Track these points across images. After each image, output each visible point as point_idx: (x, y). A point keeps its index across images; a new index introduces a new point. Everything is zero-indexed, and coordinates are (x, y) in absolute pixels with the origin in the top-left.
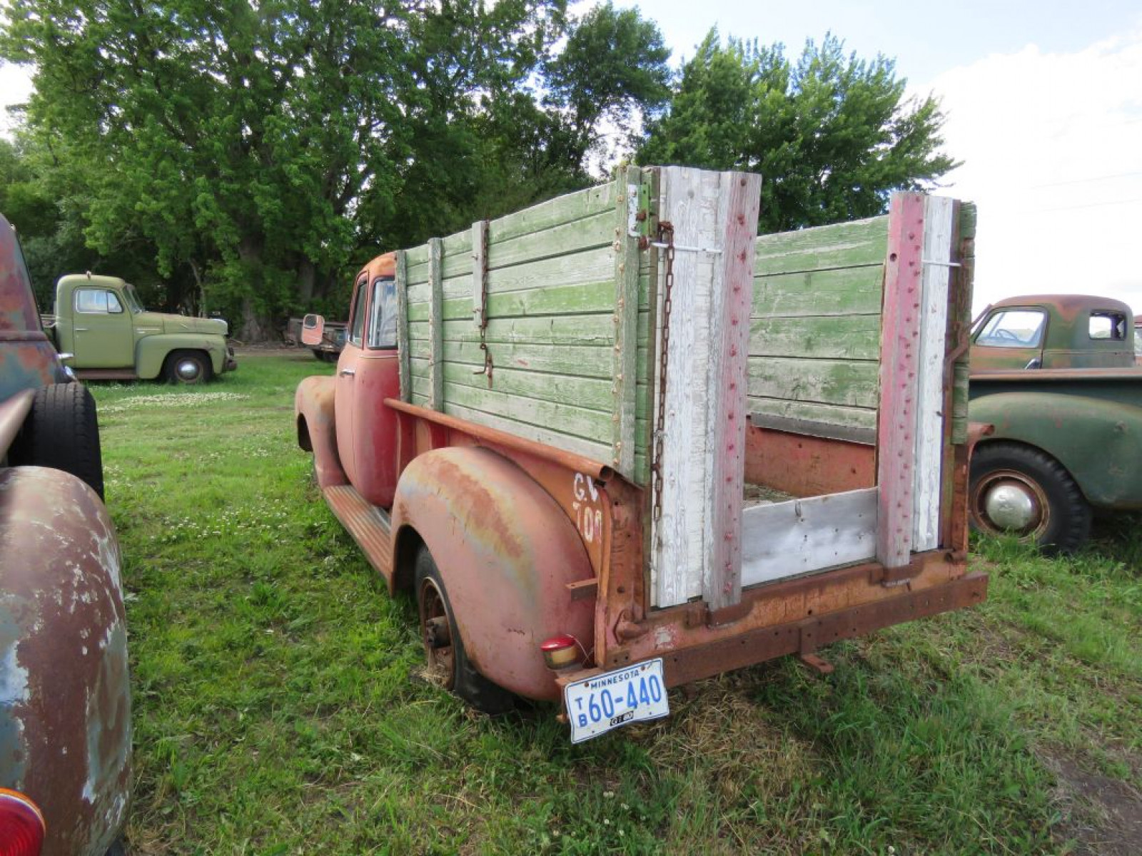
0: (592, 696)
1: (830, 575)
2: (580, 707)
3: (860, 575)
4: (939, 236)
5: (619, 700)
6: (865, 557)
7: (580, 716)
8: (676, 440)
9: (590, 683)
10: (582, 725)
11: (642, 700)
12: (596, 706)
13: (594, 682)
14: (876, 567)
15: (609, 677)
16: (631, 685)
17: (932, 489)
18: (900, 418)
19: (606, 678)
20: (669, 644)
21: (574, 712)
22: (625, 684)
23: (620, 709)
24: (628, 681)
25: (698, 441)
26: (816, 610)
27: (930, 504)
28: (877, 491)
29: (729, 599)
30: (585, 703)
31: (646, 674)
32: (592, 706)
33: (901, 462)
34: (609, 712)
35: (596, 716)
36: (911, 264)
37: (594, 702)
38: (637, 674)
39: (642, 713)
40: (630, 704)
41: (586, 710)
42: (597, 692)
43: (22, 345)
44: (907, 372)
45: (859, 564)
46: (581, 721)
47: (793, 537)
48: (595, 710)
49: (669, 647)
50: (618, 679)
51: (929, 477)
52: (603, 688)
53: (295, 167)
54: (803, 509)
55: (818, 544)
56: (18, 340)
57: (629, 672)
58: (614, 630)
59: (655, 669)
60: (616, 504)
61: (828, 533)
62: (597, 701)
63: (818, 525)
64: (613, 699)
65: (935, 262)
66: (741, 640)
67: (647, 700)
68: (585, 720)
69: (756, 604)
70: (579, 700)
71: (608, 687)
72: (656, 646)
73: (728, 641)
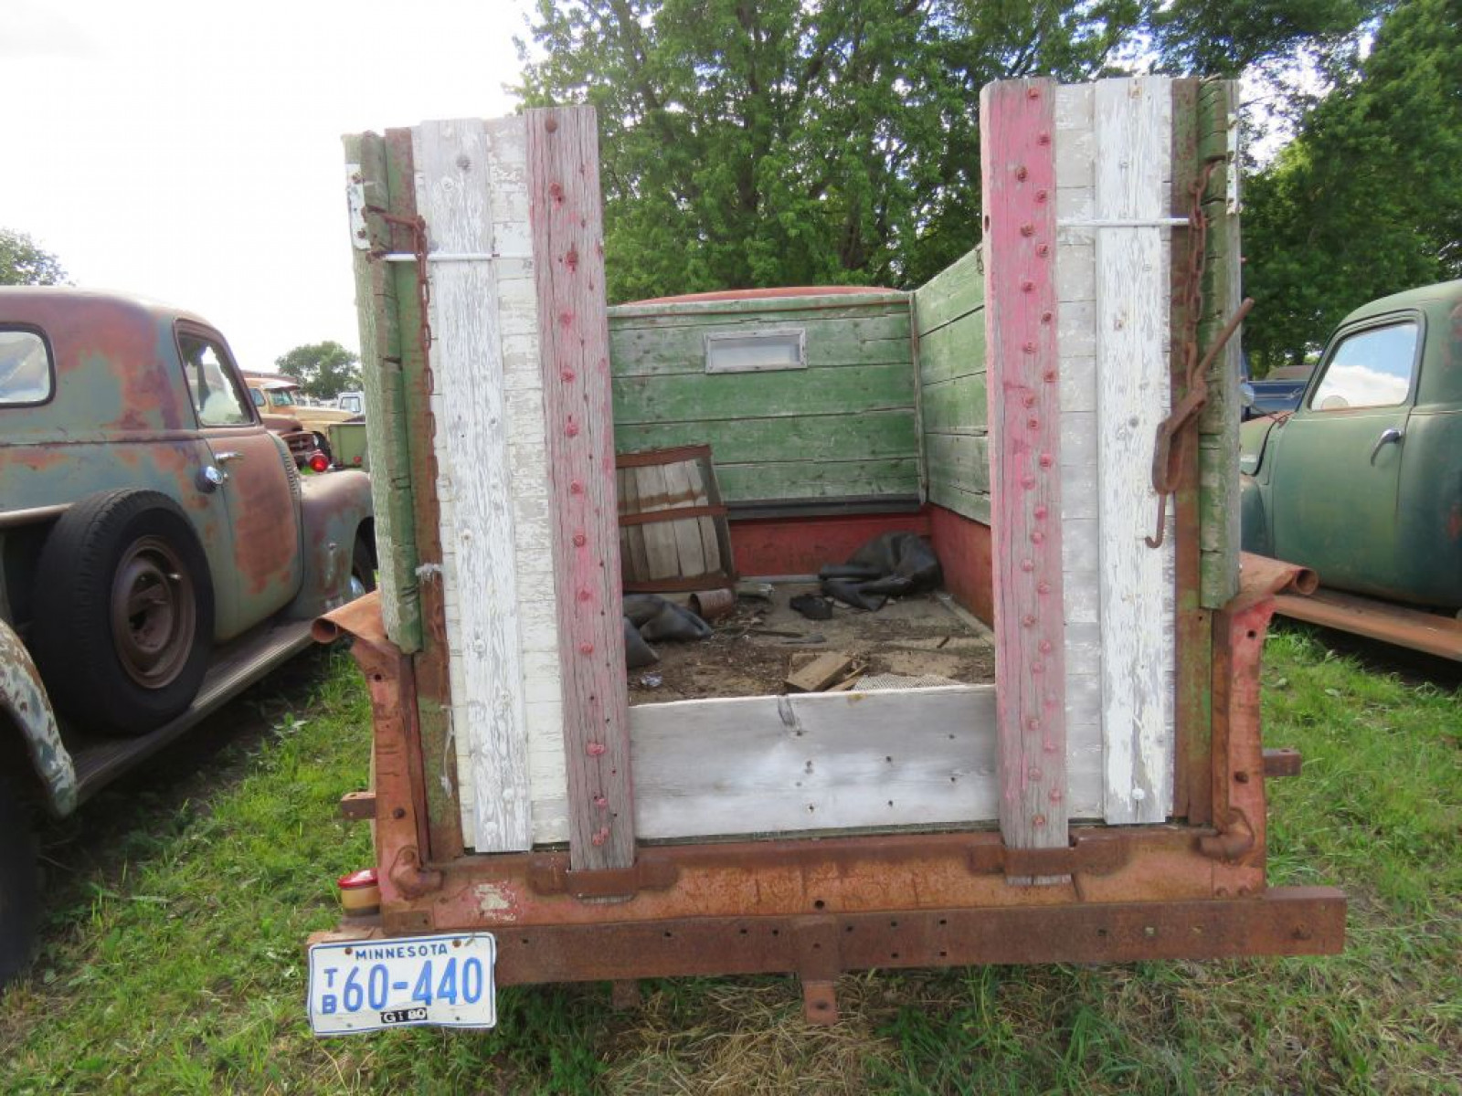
0: (355, 971)
1: (866, 843)
2: (330, 984)
3: (943, 852)
4: (1124, 166)
5: (401, 986)
6: (971, 818)
7: (326, 997)
8: (482, 580)
9: (355, 949)
10: (325, 1012)
11: (441, 994)
12: (358, 988)
13: (360, 950)
14: (988, 841)
15: (389, 947)
16: (428, 965)
17: (1140, 697)
18: (1024, 549)
19: (384, 947)
20: (506, 912)
21: (319, 988)
22: (419, 962)
23: (398, 1000)
24: (425, 959)
25: (541, 583)
26: (833, 902)
27: (1136, 730)
28: (994, 693)
29: (605, 858)
30: (340, 980)
31: (462, 955)
32: (350, 985)
33: (1030, 640)
34: (378, 999)
35: (353, 1002)
36: (1026, 233)
37: (356, 980)
38: (443, 950)
39: (441, 1014)
40: (416, 997)
41: (338, 991)
42: (366, 966)
43: (159, 445)
44: (1035, 456)
45: (954, 829)
46: (325, 1004)
47: (777, 763)
48: (353, 994)
49: (507, 918)
50: (405, 952)
51: (1133, 673)
52: (379, 961)
53: (791, 214)
54: (797, 712)
55: (840, 782)
56: (153, 440)
57: (428, 944)
58: (390, 874)
59: (483, 949)
60: (378, 678)
61: (868, 764)
62: (362, 980)
63: (838, 744)
64: (391, 983)
65: (1114, 220)
66: (664, 931)
67: (452, 997)
68: (333, 1004)
69: (685, 872)
70: (331, 972)
71: (386, 962)
72: (482, 913)
73: (635, 928)
